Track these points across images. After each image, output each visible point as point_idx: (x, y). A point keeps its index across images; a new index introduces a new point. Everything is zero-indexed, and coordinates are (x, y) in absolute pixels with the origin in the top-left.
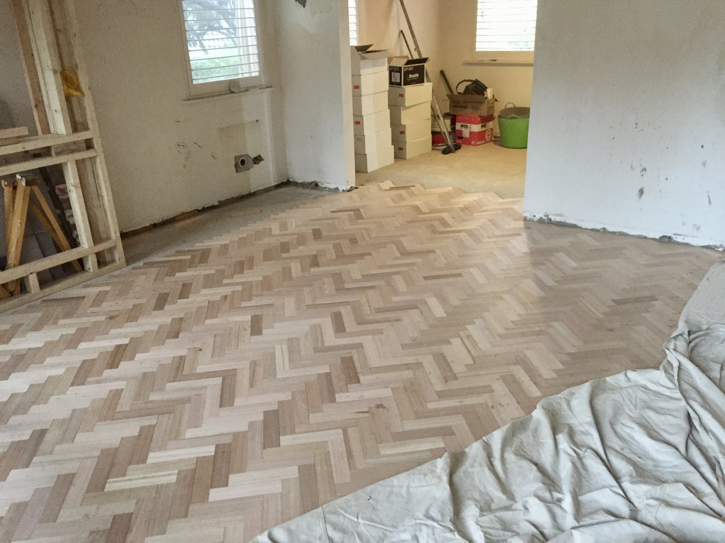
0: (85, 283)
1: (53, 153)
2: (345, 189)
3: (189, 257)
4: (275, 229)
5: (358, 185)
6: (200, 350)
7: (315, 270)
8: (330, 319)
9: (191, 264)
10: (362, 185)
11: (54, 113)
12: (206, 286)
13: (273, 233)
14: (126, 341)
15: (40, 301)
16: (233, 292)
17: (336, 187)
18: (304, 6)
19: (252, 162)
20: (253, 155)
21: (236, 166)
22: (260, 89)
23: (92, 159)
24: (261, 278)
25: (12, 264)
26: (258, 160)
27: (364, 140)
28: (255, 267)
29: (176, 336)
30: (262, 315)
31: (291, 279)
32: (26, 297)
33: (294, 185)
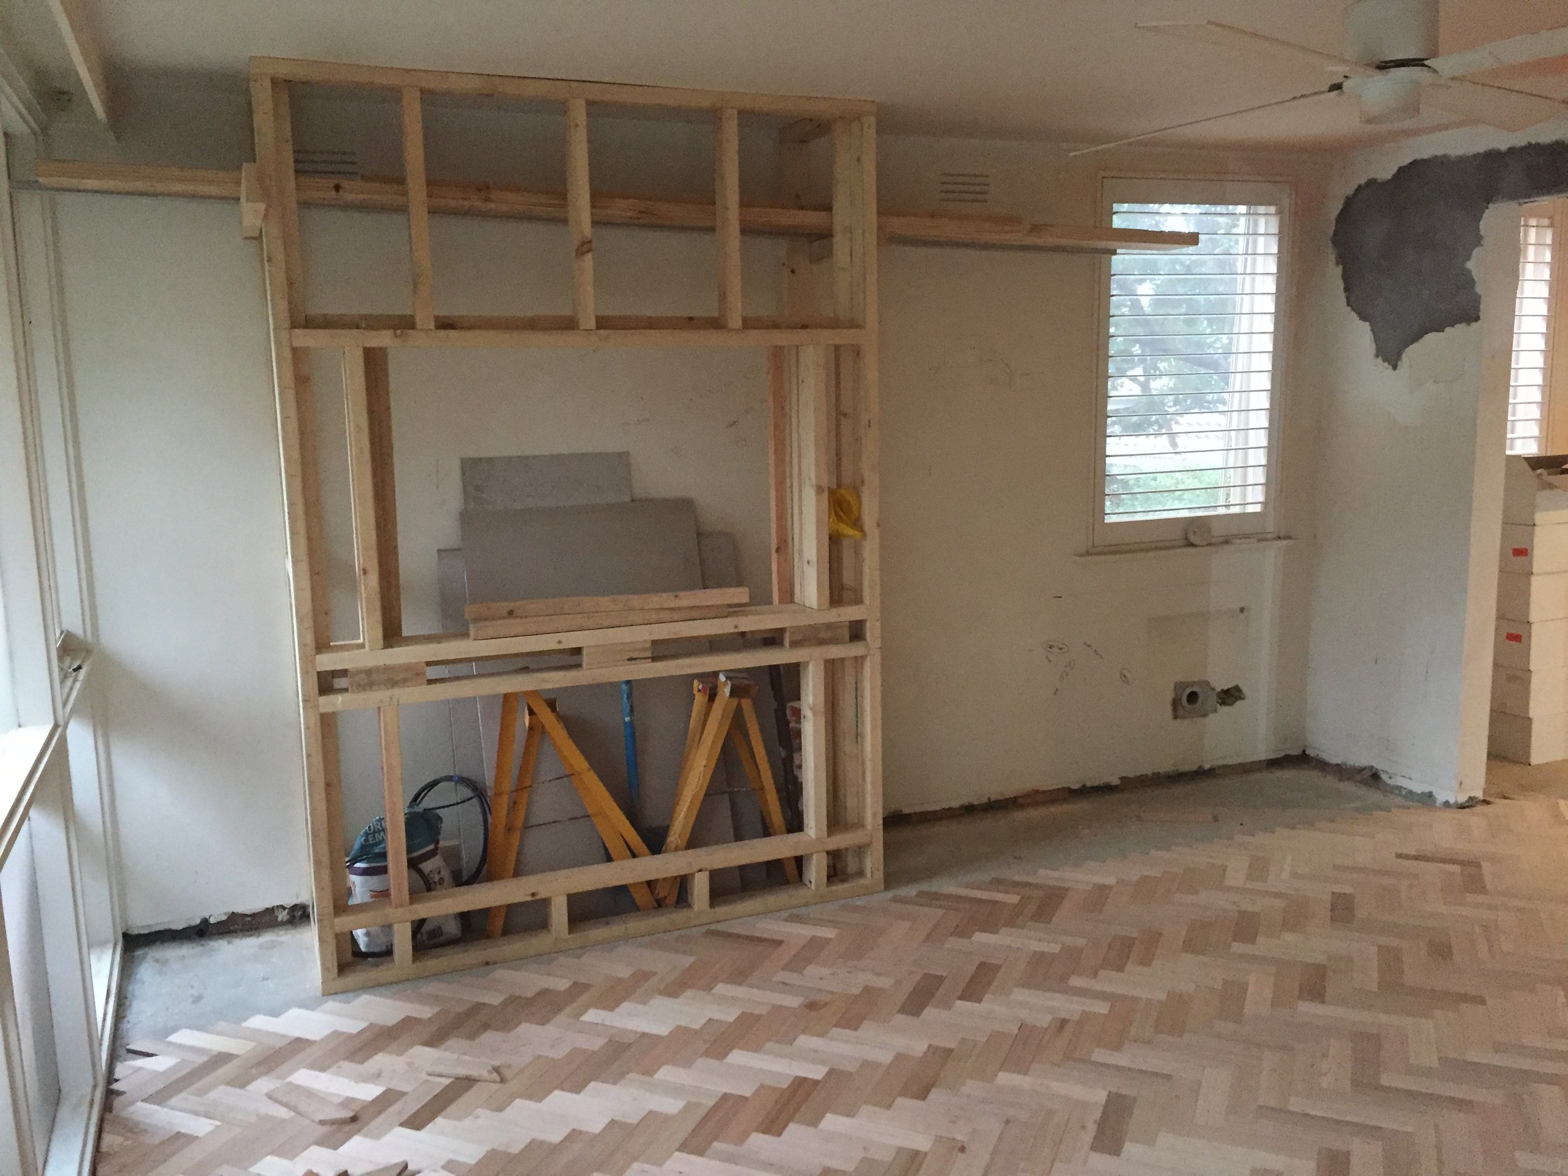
0: (795, 911)
1: (787, 643)
2: (1452, 801)
3: (1013, 899)
4: (1237, 872)
5: (1491, 795)
6: (962, 1149)
7: (1307, 1008)
8: (1313, 1165)
9: (1012, 918)
10: (1505, 798)
11: (806, 566)
12: (1030, 981)
13: (1228, 882)
14: (817, 1073)
15: (703, 929)
16: (1086, 1016)
17: (1427, 790)
18: (1395, 367)
19: (1215, 698)
20: (1221, 683)
21: (1176, 704)
22: (1259, 540)
23: (859, 661)
24: (1163, 996)
25: (673, 846)
26: (1231, 696)
27: (1529, 682)
28: (1156, 963)
29: (923, 1094)
30: (1135, 1100)
31: (1238, 1018)
32: (680, 916)
33: (1315, 768)
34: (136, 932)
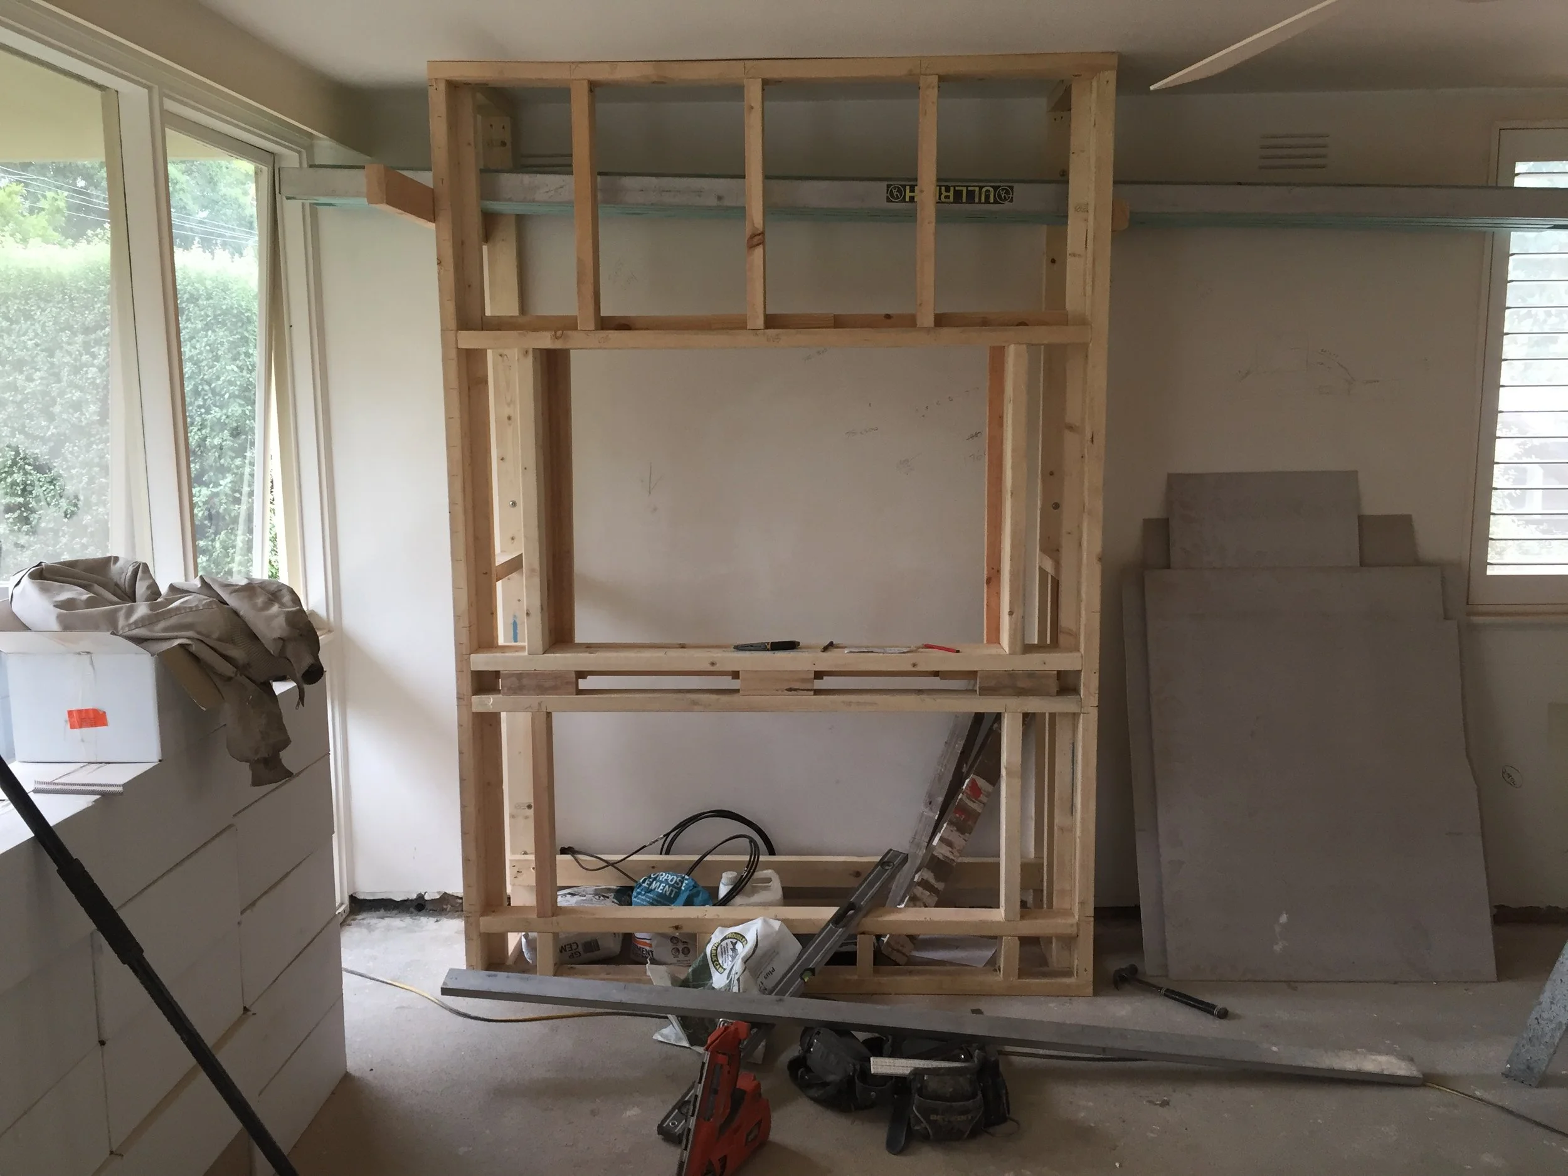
23: (1072, 718)
34: (361, 897)
